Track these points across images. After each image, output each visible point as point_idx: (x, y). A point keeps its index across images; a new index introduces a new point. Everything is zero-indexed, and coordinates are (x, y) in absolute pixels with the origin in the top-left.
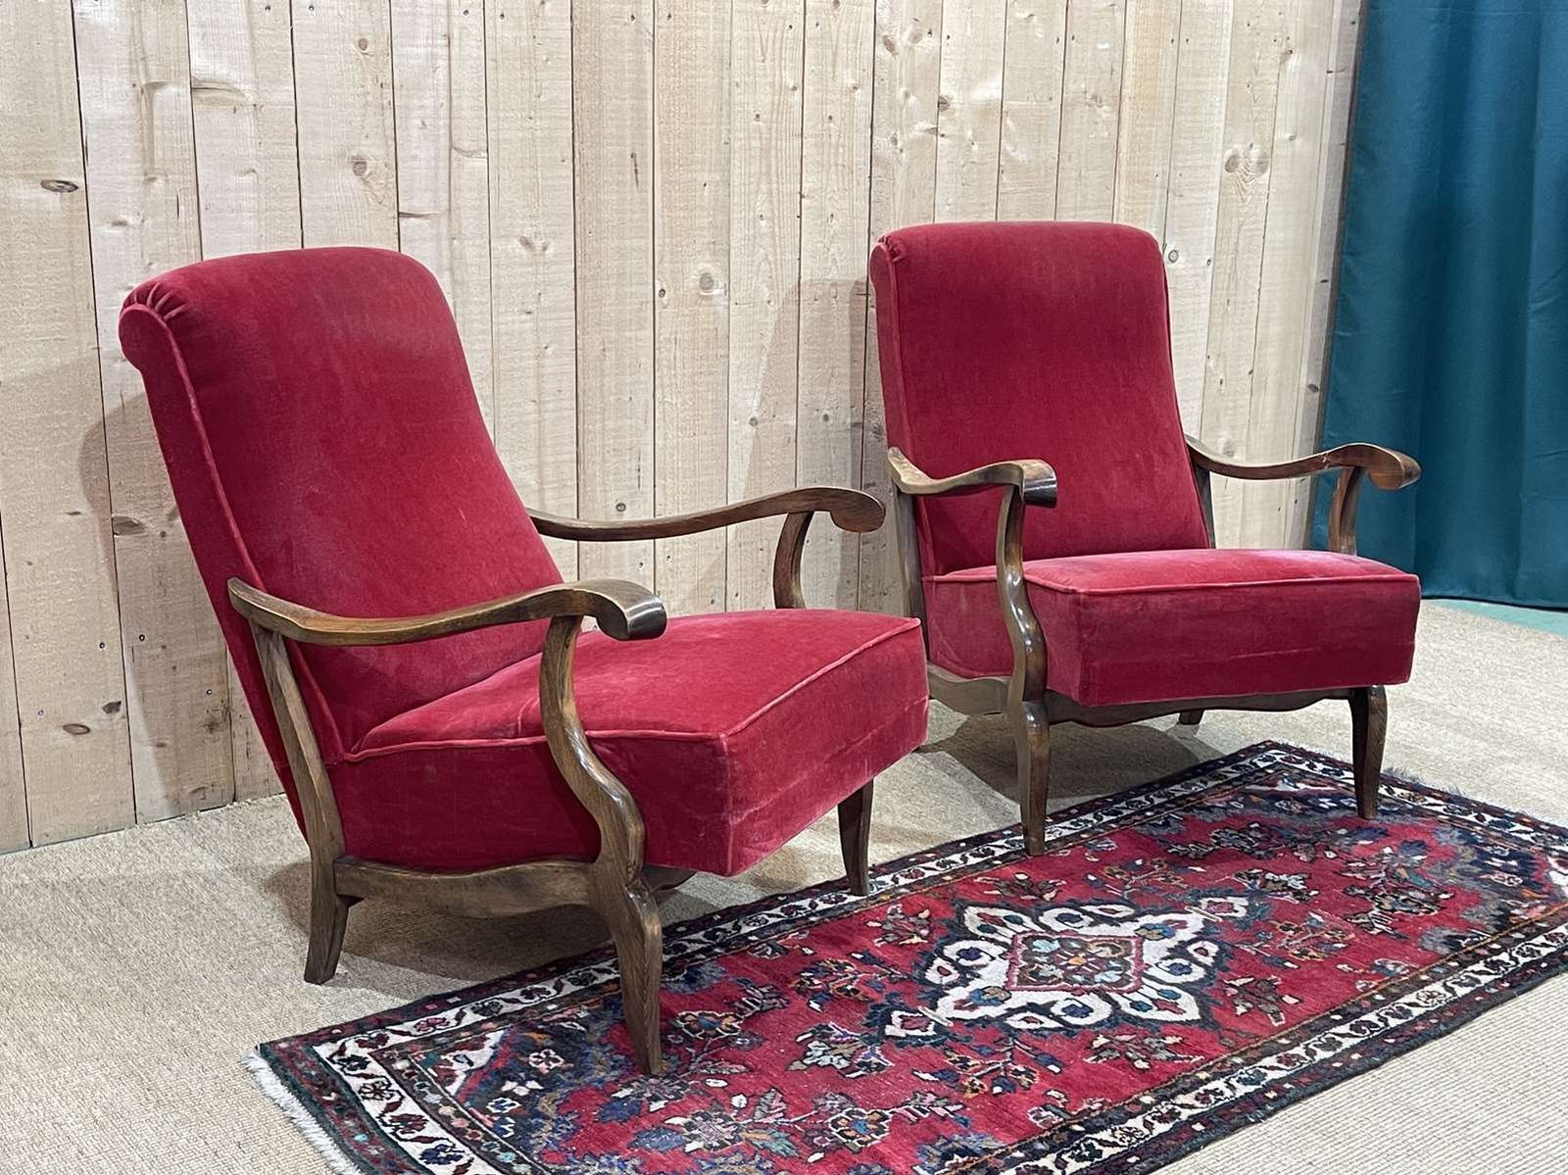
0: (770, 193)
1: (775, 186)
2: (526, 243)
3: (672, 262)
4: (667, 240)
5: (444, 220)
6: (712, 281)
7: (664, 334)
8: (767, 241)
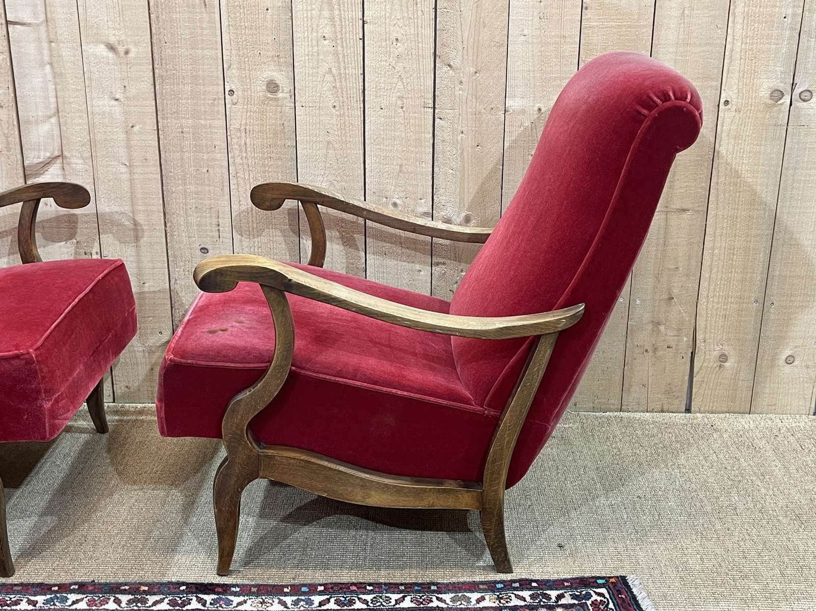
0: (332, 19)
1: (337, 12)
2: (111, 48)
3: (239, 69)
4: (234, 52)
5: (43, 29)
6: (278, 86)
7: (234, 125)
8: (330, 58)
